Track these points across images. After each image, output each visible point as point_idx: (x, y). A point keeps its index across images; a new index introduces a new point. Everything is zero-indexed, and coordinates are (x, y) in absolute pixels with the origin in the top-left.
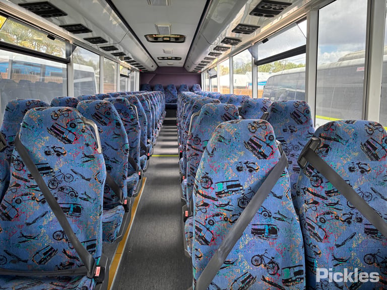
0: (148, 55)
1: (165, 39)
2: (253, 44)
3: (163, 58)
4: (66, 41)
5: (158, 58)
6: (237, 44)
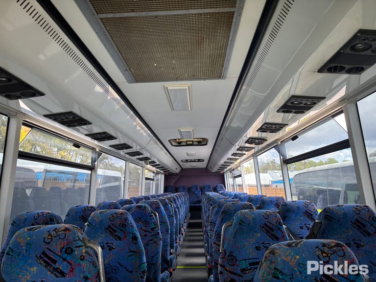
0: (172, 158)
1: (188, 143)
2: (279, 143)
3: (186, 160)
4: (93, 149)
5: (182, 161)
6: (262, 144)
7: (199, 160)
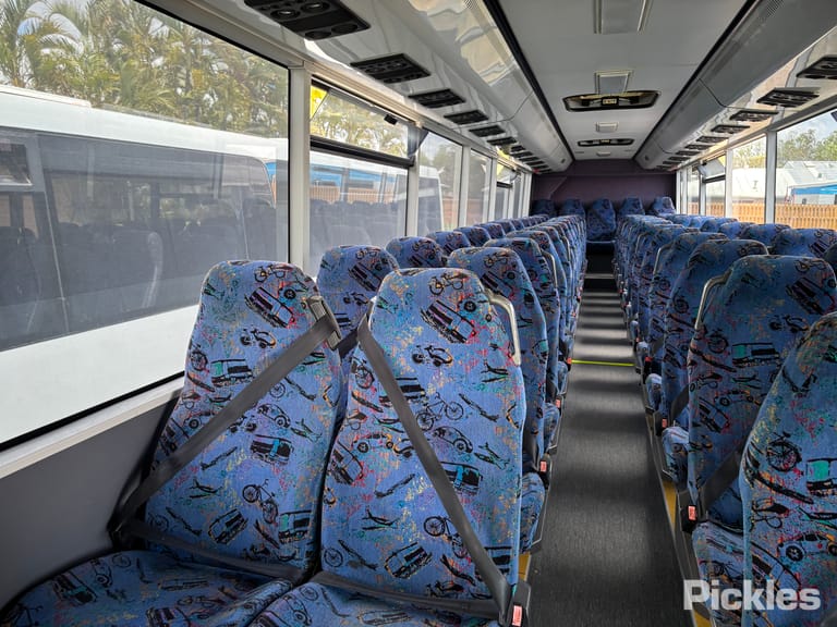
0: (559, 138)
1: (606, 102)
3: (589, 141)
5: (579, 144)
7: (621, 142)
